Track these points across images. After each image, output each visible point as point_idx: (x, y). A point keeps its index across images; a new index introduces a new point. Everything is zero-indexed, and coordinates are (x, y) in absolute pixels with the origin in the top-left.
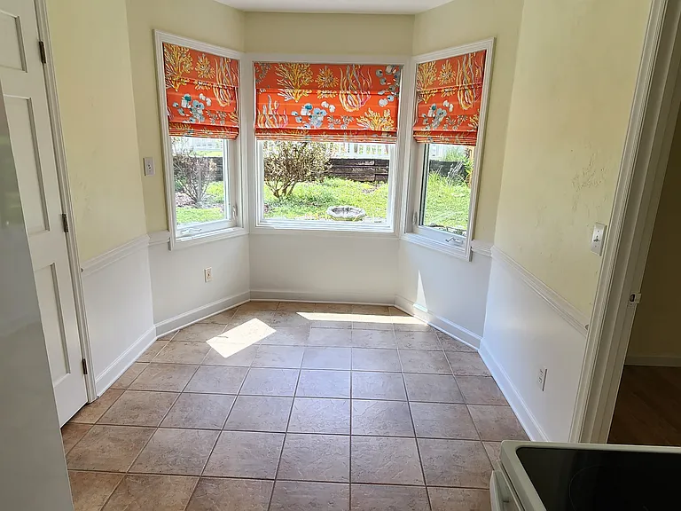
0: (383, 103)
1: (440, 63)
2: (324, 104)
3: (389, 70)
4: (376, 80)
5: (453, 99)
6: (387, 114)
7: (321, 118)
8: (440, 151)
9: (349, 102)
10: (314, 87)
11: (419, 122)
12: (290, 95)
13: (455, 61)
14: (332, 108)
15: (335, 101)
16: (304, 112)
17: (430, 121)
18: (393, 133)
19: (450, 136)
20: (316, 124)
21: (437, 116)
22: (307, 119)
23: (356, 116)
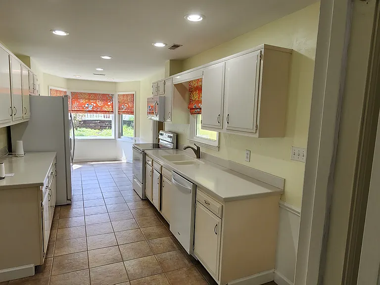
0: (109, 104)
1: (124, 95)
2: (92, 104)
3: (110, 95)
4: (107, 98)
5: (128, 104)
6: (110, 107)
7: (91, 107)
8: (126, 117)
9: (100, 103)
10: (89, 99)
11: (119, 109)
12: (82, 101)
13: (127, 95)
14: (95, 105)
15: (95, 103)
16: (86, 106)
17: (122, 109)
18: (113, 112)
19: (128, 113)
20: (90, 109)
21: (124, 107)
22: (87, 107)
23: (101, 107)
